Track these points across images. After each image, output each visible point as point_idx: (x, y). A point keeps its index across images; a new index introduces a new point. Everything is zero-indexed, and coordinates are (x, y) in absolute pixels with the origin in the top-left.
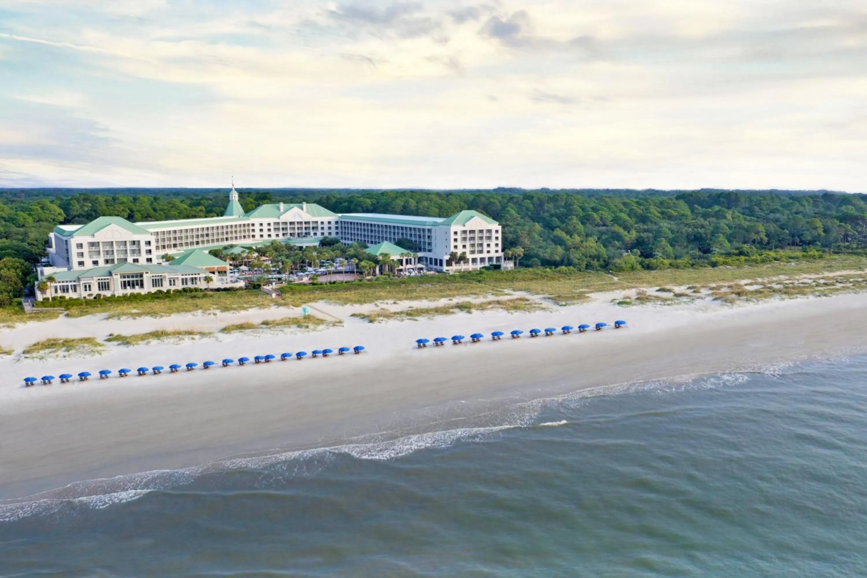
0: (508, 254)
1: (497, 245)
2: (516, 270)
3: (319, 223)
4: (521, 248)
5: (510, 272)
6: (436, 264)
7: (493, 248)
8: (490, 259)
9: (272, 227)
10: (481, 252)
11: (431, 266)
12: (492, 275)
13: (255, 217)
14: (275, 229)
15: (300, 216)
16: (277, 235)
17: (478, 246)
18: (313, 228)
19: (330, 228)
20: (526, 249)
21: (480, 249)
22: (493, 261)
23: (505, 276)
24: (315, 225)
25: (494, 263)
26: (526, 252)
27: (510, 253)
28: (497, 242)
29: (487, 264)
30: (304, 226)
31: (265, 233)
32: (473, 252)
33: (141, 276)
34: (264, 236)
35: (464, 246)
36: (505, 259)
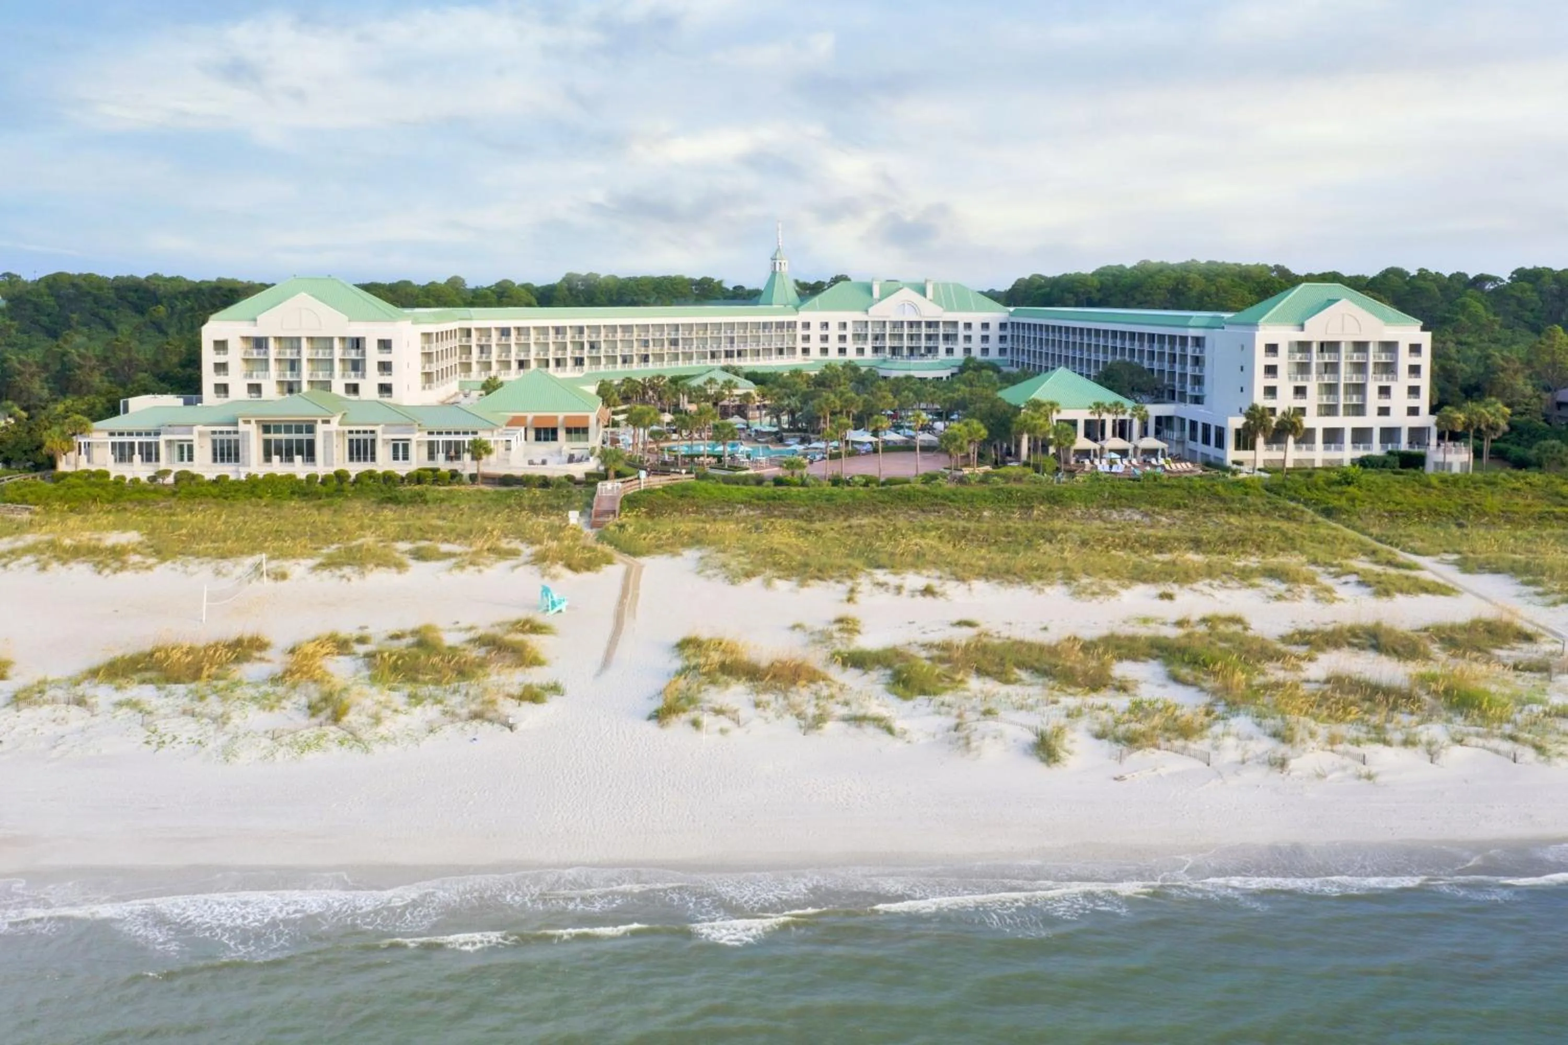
0: (1453, 421)
1: (1414, 391)
2: (1479, 476)
3: (961, 326)
4: (1500, 405)
5: (1455, 480)
6: (1206, 441)
7: (1399, 401)
8: (1389, 434)
9: (849, 332)
10: (1359, 410)
11: (1191, 445)
12: (1386, 489)
13: (814, 309)
14: (857, 337)
15: (914, 307)
16: (861, 351)
17: (1346, 393)
18: (947, 337)
19: (985, 338)
20: (1519, 408)
21: (1355, 400)
22: (1399, 442)
23: (1433, 498)
24: (950, 331)
25: (1404, 445)
26: (1516, 418)
27: (1461, 417)
28: (1414, 382)
29: (1376, 449)
30: (924, 331)
31: (833, 345)
32: (1329, 410)
33: (311, 429)
34: (830, 351)
35: (1300, 391)
36: (1441, 437)
